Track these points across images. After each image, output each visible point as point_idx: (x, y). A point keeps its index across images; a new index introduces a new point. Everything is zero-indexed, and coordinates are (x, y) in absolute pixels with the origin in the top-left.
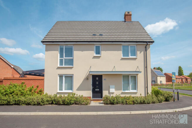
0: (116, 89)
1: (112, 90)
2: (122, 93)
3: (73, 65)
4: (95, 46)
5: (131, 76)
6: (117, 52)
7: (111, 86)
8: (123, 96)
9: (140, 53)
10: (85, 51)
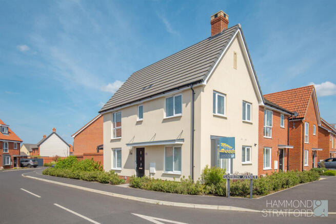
0: (158, 169)
1: (153, 170)
2: (164, 175)
3: (121, 136)
4: (139, 106)
5: (175, 148)
6: (158, 110)
7: (151, 164)
8: (164, 178)
9: (186, 106)
10: (129, 116)
